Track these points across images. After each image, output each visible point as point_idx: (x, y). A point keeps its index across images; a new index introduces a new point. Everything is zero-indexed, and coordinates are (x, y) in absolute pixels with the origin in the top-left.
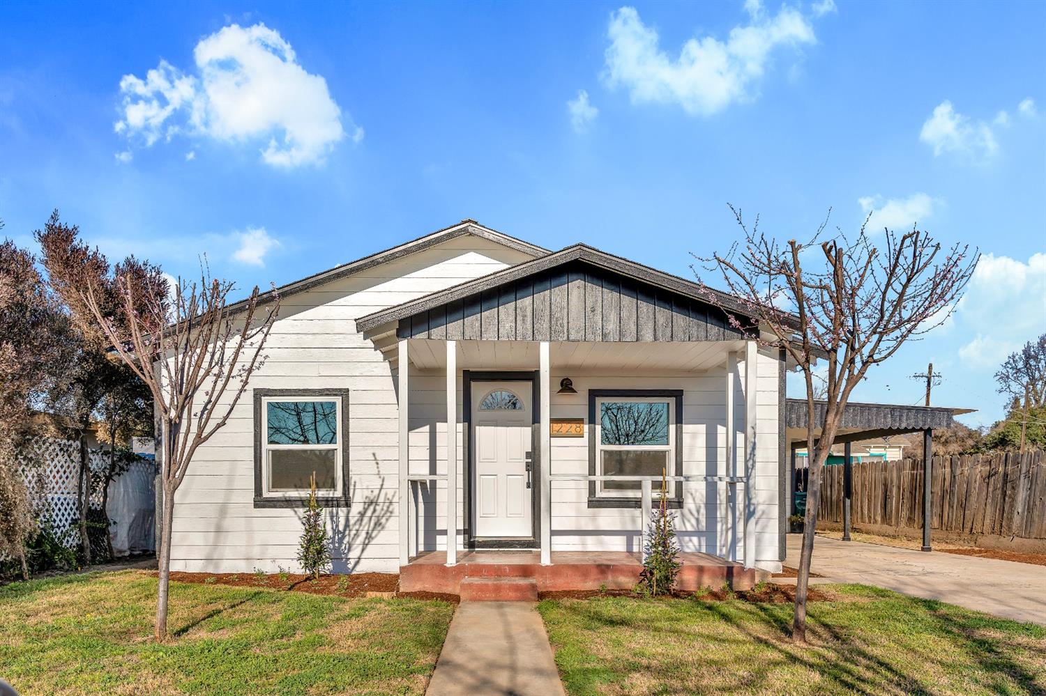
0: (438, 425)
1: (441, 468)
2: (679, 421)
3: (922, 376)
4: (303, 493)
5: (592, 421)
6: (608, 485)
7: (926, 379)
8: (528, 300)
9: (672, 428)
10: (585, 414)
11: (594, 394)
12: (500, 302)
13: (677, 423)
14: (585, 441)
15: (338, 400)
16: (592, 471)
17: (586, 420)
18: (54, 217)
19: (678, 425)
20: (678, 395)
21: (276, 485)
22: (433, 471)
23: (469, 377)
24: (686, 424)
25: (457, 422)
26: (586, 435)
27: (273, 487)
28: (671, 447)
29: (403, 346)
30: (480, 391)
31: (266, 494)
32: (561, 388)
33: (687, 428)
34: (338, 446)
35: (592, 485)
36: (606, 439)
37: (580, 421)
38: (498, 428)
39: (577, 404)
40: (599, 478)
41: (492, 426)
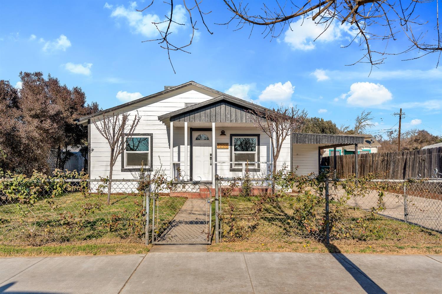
0: (181, 146)
1: (182, 159)
2: (259, 145)
3: (397, 114)
4: (139, 167)
5: (231, 145)
6: (236, 164)
7: (399, 116)
8: (209, 110)
9: (257, 147)
10: (229, 142)
11: (232, 135)
12: (201, 111)
13: (258, 146)
14: (229, 150)
15: (149, 137)
16: (231, 160)
17: (229, 144)
18: (49, 76)
19: (259, 146)
20: (258, 136)
21: (128, 164)
22: (179, 160)
23: (192, 130)
24: (261, 146)
25: (188, 145)
26: (229, 148)
27: (127, 165)
28: (256, 152)
29: (172, 124)
30: (195, 134)
31: (125, 167)
32: (221, 133)
33: (261, 147)
34: (149, 152)
35: (231, 165)
36: (236, 150)
37: (227, 144)
38: (201, 147)
39: (226, 139)
40: (233, 162)
41: (199, 146)
